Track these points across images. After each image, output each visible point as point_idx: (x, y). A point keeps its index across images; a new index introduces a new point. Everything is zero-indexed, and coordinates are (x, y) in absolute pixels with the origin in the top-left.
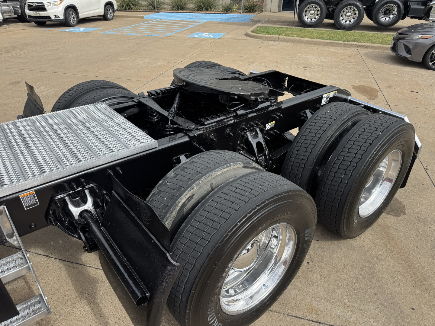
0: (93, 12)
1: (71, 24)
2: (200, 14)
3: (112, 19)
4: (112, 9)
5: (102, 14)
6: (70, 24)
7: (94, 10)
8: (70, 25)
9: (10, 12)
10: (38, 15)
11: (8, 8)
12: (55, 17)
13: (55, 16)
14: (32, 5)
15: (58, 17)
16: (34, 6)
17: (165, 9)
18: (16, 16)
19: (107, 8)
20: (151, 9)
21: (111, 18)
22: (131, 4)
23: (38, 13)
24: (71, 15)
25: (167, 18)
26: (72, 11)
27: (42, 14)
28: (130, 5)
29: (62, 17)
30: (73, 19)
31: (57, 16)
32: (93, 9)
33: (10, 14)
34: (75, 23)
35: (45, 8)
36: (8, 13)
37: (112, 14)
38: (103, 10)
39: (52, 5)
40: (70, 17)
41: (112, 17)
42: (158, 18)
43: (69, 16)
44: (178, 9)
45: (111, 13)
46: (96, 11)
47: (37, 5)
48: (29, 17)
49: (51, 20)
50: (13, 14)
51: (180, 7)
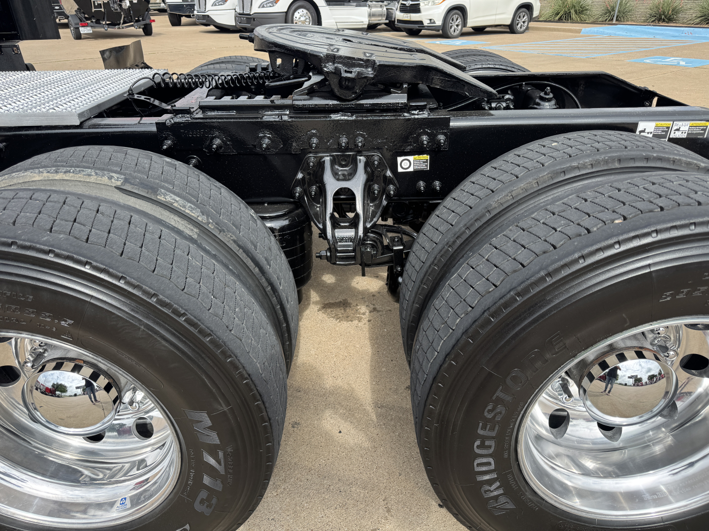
0: (493, 17)
1: (450, 35)
2: (701, 29)
3: (522, 32)
4: (527, 15)
5: (508, 22)
6: (449, 33)
7: (496, 15)
8: (448, 35)
9: (381, 15)
10: (408, 19)
11: (380, 9)
12: (429, 22)
13: (430, 20)
14: (405, 4)
15: (434, 22)
16: (407, 5)
17: (632, 21)
18: (387, 21)
19: (520, 13)
20: (606, 20)
21: (522, 30)
22: (572, 11)
23: (409, 15)
24: (455, 20)
25: (624, 34)
26: (458, 14)
27: (414, 17)
28: (570, 12)
29: (439, 23)
30: (455, 26)
31: (432, 21)
32: (495, 13)
33: (380, 18)
34: (457, 32)
35: (419, 9)
36: (378, 17)
37: (526, 24)
38: (511, 16)
39: (430, 4)
40: (451, 23)
41: (524, 28)
42: (607, 34)
43: (451, 21)
44: (659, 19)
45: (524, 22)
46: (498, 17)
47: (411, 5)
48: (398, 22)
49: (424, 27)
50: (384, 18)
51: (665, 17)
